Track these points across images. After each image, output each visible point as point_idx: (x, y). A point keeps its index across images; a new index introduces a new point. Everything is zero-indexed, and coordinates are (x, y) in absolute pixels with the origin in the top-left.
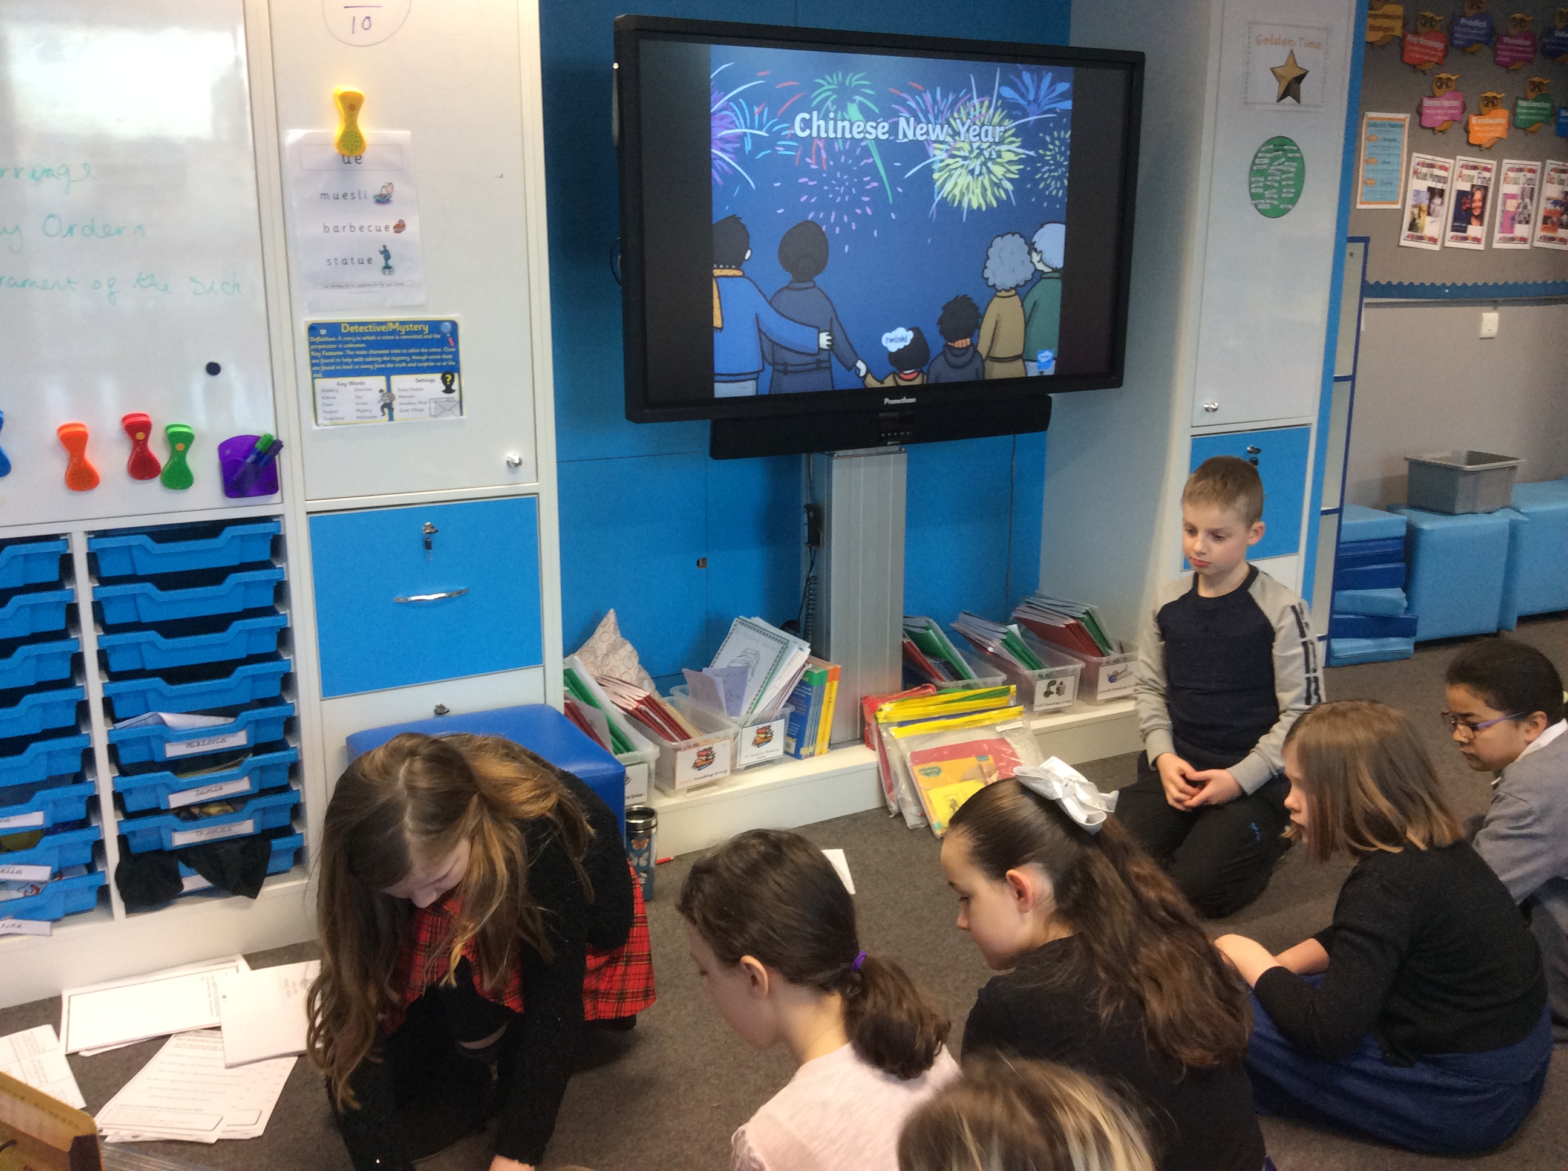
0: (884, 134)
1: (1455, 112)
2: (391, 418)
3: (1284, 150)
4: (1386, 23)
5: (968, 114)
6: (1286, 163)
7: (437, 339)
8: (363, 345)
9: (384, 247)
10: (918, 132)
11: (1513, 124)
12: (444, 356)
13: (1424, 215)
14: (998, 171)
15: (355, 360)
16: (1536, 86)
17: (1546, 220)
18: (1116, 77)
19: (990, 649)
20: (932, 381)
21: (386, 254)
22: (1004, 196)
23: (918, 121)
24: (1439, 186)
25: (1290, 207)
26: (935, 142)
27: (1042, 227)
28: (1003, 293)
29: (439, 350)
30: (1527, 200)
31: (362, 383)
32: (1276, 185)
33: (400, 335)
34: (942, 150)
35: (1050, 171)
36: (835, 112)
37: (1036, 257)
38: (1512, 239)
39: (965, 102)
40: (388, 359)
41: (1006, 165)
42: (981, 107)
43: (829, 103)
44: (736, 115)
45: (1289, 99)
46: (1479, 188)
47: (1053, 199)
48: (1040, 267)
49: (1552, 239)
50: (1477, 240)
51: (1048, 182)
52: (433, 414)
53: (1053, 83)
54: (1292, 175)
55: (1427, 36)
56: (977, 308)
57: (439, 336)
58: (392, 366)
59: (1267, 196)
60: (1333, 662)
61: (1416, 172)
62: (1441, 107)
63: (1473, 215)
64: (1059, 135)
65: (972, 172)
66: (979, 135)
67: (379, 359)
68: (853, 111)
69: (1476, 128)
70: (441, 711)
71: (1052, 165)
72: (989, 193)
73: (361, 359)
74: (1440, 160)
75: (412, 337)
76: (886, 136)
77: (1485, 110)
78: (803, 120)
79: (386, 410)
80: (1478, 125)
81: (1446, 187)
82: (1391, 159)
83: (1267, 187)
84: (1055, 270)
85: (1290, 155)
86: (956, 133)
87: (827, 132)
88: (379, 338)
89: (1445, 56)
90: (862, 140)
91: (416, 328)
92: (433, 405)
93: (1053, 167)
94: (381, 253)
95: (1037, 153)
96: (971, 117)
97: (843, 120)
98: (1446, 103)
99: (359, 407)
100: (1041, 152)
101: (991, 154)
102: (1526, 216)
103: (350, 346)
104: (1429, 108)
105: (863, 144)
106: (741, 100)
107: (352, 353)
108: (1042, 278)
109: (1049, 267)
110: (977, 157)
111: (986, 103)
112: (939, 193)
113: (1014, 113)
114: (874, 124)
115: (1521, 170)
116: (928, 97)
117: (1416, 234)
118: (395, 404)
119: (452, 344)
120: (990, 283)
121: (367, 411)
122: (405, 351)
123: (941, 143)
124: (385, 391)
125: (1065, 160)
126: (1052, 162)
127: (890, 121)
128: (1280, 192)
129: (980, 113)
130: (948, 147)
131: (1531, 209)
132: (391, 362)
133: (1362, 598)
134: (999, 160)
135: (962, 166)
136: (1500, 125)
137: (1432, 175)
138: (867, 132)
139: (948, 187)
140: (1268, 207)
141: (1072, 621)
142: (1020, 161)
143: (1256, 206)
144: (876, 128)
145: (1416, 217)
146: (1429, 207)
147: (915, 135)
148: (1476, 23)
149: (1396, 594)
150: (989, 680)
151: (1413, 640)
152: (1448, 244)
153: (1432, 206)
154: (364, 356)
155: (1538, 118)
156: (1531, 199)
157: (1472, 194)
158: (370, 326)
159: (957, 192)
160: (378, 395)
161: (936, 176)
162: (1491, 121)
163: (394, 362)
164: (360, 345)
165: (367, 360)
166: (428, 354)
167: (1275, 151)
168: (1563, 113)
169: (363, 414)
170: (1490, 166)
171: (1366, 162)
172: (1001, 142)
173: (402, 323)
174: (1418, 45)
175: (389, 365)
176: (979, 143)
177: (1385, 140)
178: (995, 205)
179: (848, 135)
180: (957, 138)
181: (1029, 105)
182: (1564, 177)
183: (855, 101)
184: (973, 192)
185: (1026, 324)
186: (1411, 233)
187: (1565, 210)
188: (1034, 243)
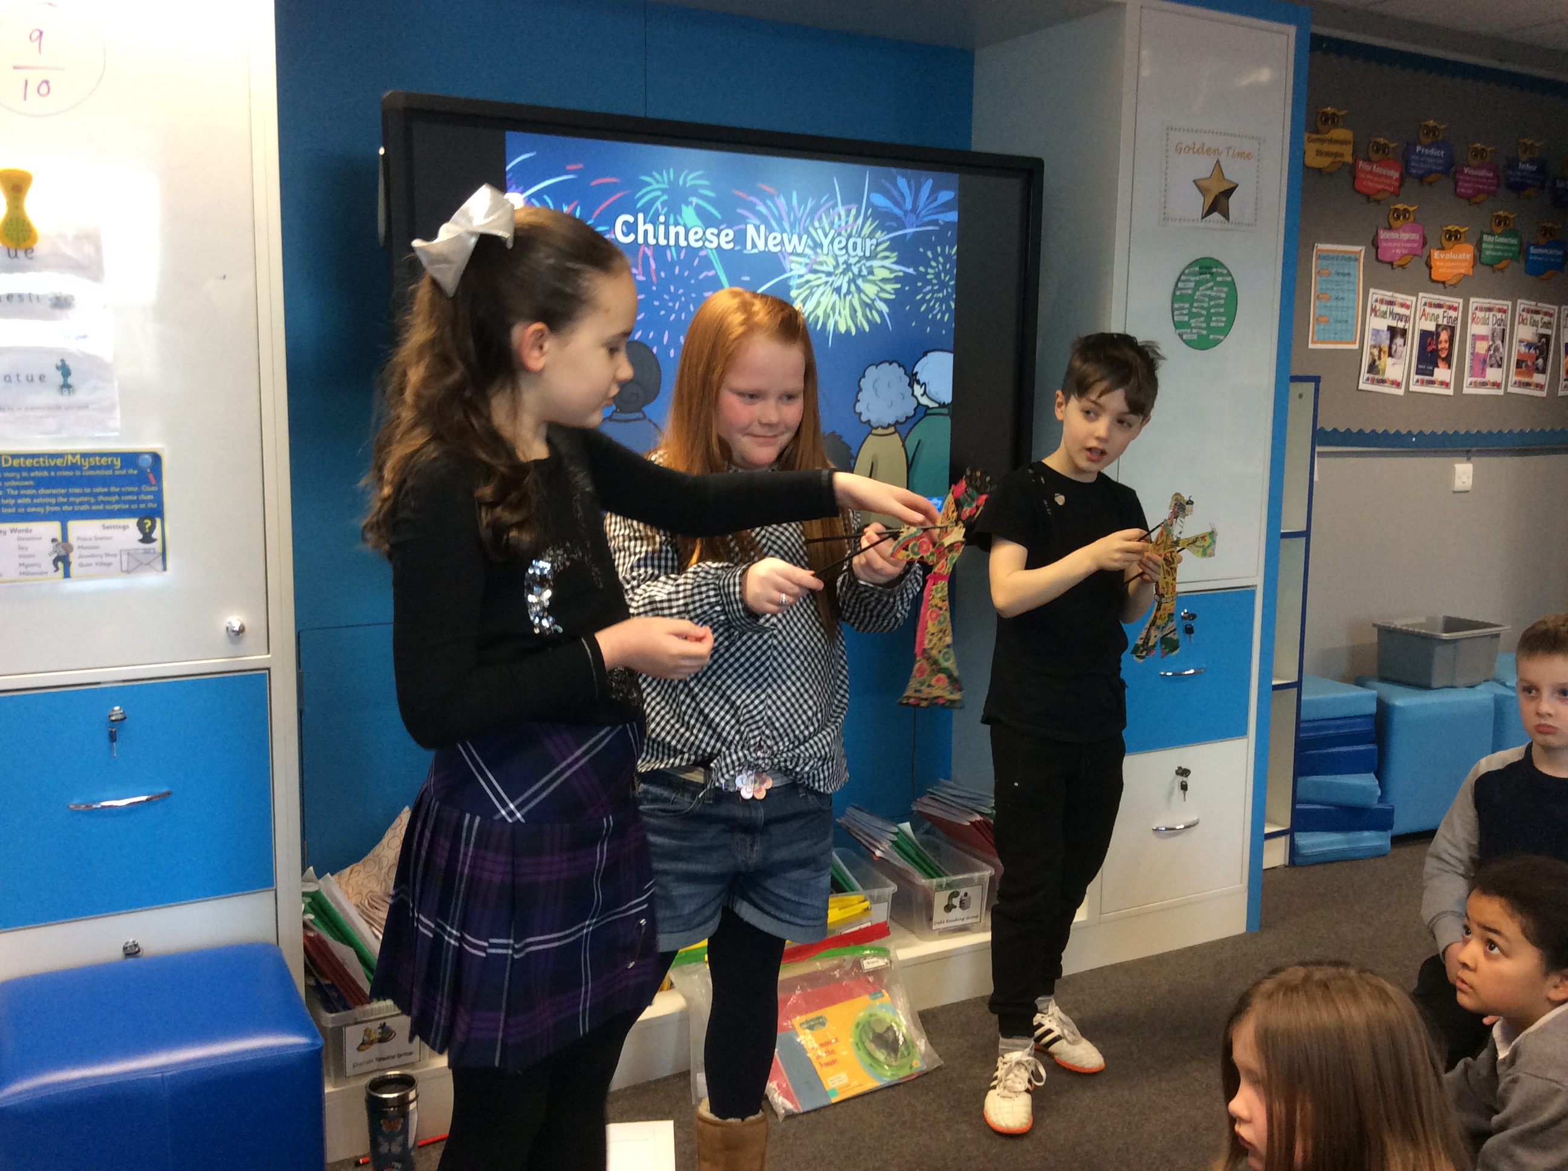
0: (728, 242)
1: (1415, 245)
2: (67, 575)
3: (1212, 274)
4: (1334, 148)
5: (832, 224)
6: (1215, 288)
7: (133, 475)
8: (31, 483)
9: (63, 361)
10: (771, 242)
11: (1478, 260)
12: (143, 497)
13: (1384, 357)
14: (871, 290)
15: (19, 501)
16: (1501, 221)
17: (1519, 364)
19: (878, 853)
22: (878, 320)
23: (770, 229)
24: (1401, 325)
25: (1222, 337)
26: (792, 254)
27: (925, 354)
28: (880, 431)
29: (135, 489)
30: (1499, 342)
31: (27, 531)
32: (1204, 312)
33: (81, 470)
34: (800, 264)
35: (932, 291)
36: (667, 216)
37: (918, 390)
38: (1484, 384)
39: (828, 209)
40: (65, 500)
41: (880, 284)
42: (848, 216)
43: (658, 204)
45: (1216, 216)
46: (1445, 328)
47: (937, 324)
48: (924, 401)
49: (1528, 385)
50: (1445, 384)
51: (932, 304)
52: (125, 569)
53: (934, 191)
54: (1222, 302)
55: (1380, 163)
56: (849, 448)
57: (136, 472)
59: (1193, 325)
60: (1298, 860)
61: (1374, 310)
62: (1399, 239)
63: (1439, 357)
64: (943, 250)
65: (838, 290)
66: (846, 247)
67: (53, 501)
69: (1438, 263)
70: (132, 952)
71: (935, 285)
72: (859, 314)
73: (28, 500)
74: (1400, 297)
75: (98, 472)
76: (731, 245)
77: (1445, 243)
78: (625, 223)
79: (60, 565)
80: (1440, 260)
81: (1409, 326)
82: (1346, 295)
83: (1192, 315)
84: (942, 405)
85: (1219, 279)
86: (817, 245)
87: (656, 237)
88: (53, 474)
89: (1401, 185)
90: (701, 249)
91: (104, 461)
92: (125, 558)
93: (936, 287)
94: (57, 368)
95: (916, 269)
96: (836, 226)
97: (676, 224)
98: (1405, 236)
99: (22, 561)
100: (922, 269)
101: (860, 271)
102: (1498, 359)
103: (14, 483)
104: (1387, 240)
105: (702, 253)
106: (546, 197)
107: (16, 492)
108: (926, 414)
109: (936, 402)
110: (844, 273)
111: (854, 212)
113: (889, 223)
114: (716, 231)
115: (1489, 310)
116: (782, 201)
117: (1376, 377)
118: (73, 558)
119: (153, 481)
120: (864, 418)
121: (34, 565)
122: (88, 490)
123: (799, 255)
124: (60, 539)
125: (950, 280)
126: (935, 281)
127: (737, 228)
128: (1209, 321)
129: (847, 222)
130: (808, 261)
131: (1504, 352)
132: (69, 504)
133: (1330, 785)
134: (870, 277)
135: (827, 283)
136: (1466, 260)
137: (1391, 313)
138: (706, 239)
139: (809, 307)
140: (1195, 337)
141: (978, 818)
142: (896, 280)
143: (1181, 335)
144: (718, 235)
145: (1376, 358)
146: (1390, 348)
147: (766, 245)
148: (1432, 152)
149: (1366, 781)
151: (1389, 833)
152: (1412, 388)
153: (1394, 347)
154: (32, 497)
155: (1506, 255)
156: (1503, 341)
157: (1438, 335)
158: (41, 460)
159: (820, 312)
160: (50, 546)
161: (793, 293)
162: (1455, 257)
163: (72, 504)
164: (27, 483)
165: (35, 501)
166: (120, 494)
167: (1201, 274)
168: (1532, 250)
169: (27, 569)
170: (1456, 305)
171: (1318, 297)
172: (873, 256)
173: (85, 455)
174: (1371, 172)
175: (65, 508)
176: (846, 257)
177: (1338, 274)
178: (867, 329)
179: (683, 243)
180: (819, 251)
181: (905, 216)
182: (1538, 317)
183: (691, 203)
184: (840, 314)
185: (909, 467)
186: (1371, 376)
187: (1541, 354)
188: (917, 373)
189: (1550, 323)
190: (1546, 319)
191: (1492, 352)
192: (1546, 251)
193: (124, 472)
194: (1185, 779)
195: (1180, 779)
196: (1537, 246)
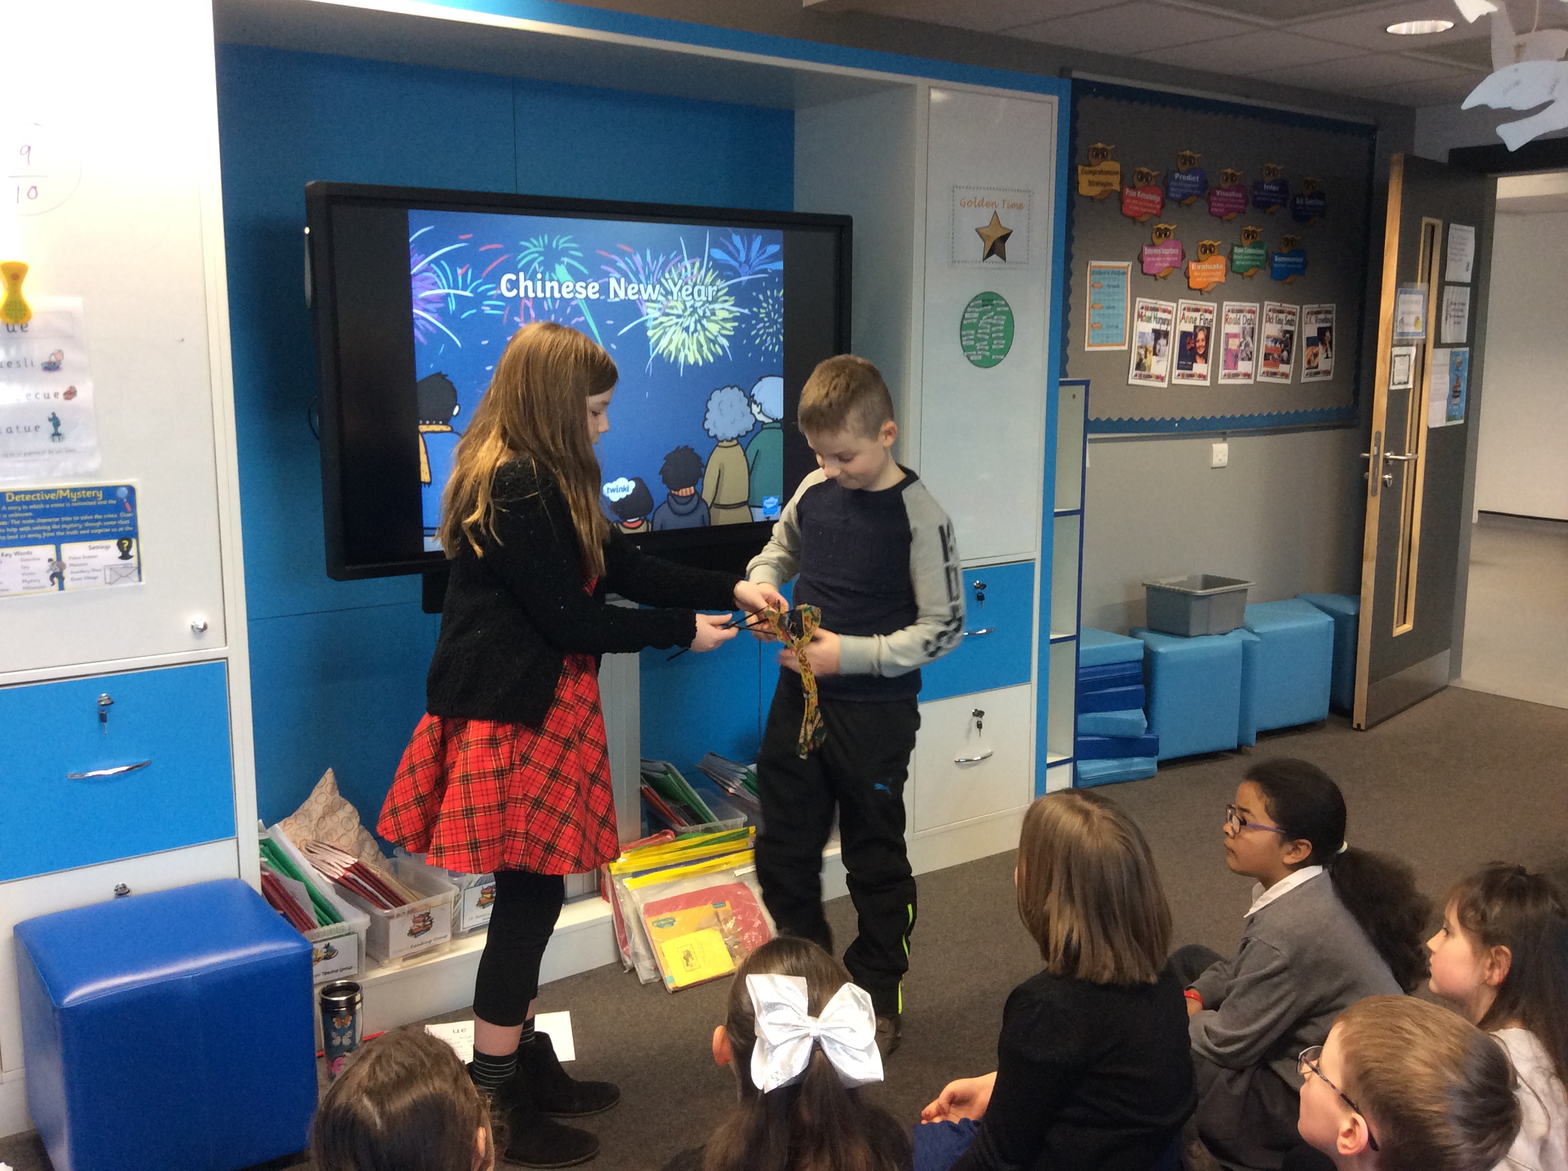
0: (594, 293)
1: (1176, 259)
2: (61, 588)
3: (992, 305)
4: (1104, 179)
5: (680, 275)
6: (995, 317)
7: (113, 505)
8: (30, 514)
9: (54, 414)
10: (630, 292)
11: (1231, 267)
12: (121, 522)
13: (1150, 356)
14: (714, 328)
15: (21, 529)
16: (1249, 235)
17: (1267, 357)
18: (827, 240)
19: (731, 790)
20: (657, 528)
21: (55, 421)
22: (721, 353)
23: (629, 282)
24: (1164, 328)
25: (1002, 357)
26: (648, 301)
27: (760, 379)
28: (725, 444)
29: (116, 516)
30: (1249, 339)
31: (28, 553)
32: (987, 337)
33: (71, 503)
34: (655, 309)
35: (764, 327)
36: (543, 273)
37: (755, 409)
38: (1236, 376)
39: (677, 263)
40: (58, 527)
41: (721, 323)
42: (693, 268)
43: (536, 264)
44: (438, 276)
45: (994, 257)
46: (1202, 328)
47: (769, 354)
48: (760, 418)
49: (1274, 374)
50: (1202, 377)
51: (764, 338)
52: (108, 580)
53: (763, 246)
54: (1001, 328)
55: (1143, 191)
56: (699, 458)
57: (115, 502)
58: (62, 534)
59: (978, 348)
61: (1140, 316)
62: (1163, 255)
63: (1198, 353)
64: (772, 294)
65: (687, 329)
66: (692, 294)
67: (49, 528)
68: (561, 271)
69: (1195, 274)
70: (122, 892)
71: (766, 322)
72: (705, 348)
73: (27, 529)
74: (1163, 304)
75: (84, 503)
76: (597, 296)
77: (1202, 257)
78: (509, 281)
79: (56, 580)
80: (1197, 271)
81: (1171, 329)
82: (1116, 304)
83: (977, 340)
84: (775, 421)
85: (999, 309)
86: (668, 293)
87: (534, 291)
88: (48, 506)
89: (1162, 207)
90: (572, 299)
91: (89, 494)
92: (108, 572)
93: (767, 324)
94: (50, 420)
95: (750, 310)
96: (683, 277)
97: (551, 280)
98: (1167, 252)
99: (25, 578)
100: (755, 309)
101: (704, 312)
102: (1249, 353)
103: (16, 515)
104: (1149, 256)
105: (573, 303)
106: (443, 262)
107: (18, 522)
108: (762, 429)
109: (770, 418)
110: (691, 315)
111: (697, 265)
112: (653, 350)
113: (727, 273)
114: (584, 285)
115: (1241, 311)
116: (638, 258)
117: (1143, 373)
118: (66, 573)
119: (129, 509)
120: (711, 434)
121: (34, 581)
122: (76, 518)
123: (653, 301)
124: (55, 559)
125: (778, 318)
126: (766, 319)
127: (600, 281)
128: (990, 344)
129: (692, 273)
130: (661, 306)
131: (1253, 347)
132: (61, 530)
133: (1105, 720)
134: (713, 318)
135: (677, 324)
136: (1218, 270)
137: (1155, 318)
138: (577, 292)
139: (663, 343)
140: (979, 358)
142: (735, 319)
143: (968, 357)
144: (586, 288)
145: (1143, 357)
146: (1155, 348)
147: (626, 294)
148: (1189, 178)
149: (1136, 715)
150: (729, 822)
151: (1156, 758)
152: (1174, 381)
153: (1158, 347)
154: (31, 525)
155: (1254, 263)
156: (1252, 337)
157: (1196, 335)
158: (38, 495)
159: (672, 348)
160: (47, 565)
161: (650, 333)
162: (1210, 267)
163: (65, 530)
164: (27, 514)
165: (34, 529)
166: (103, 520)
167: (983, 306)
168: (1277, 259)
169: (30, 584)
170: (1211, 309)
171: (1092, 307)
172: (715, 300)
173: (74, 490)
174: (1136, 198)
175: (59, 533)
176: (692, 302)
177: (1109, 286)
178: (712, 360)
179: (557, 295)
180: (670, 297)
181: (740, 266)
182: (1282, 316)
183: (563, 262)
184: (689, 349)
185: (750, 473)
186: (1139, 372)
187: (1286, 346)
188: (754, 395)
189: (1293, 320)
190: (1290, 317)
191: (1243, 348)
192: (1288, 259)
193: (105, 502)
194: (980, 719)
195: (976, 719)
196: (1281, 255)
